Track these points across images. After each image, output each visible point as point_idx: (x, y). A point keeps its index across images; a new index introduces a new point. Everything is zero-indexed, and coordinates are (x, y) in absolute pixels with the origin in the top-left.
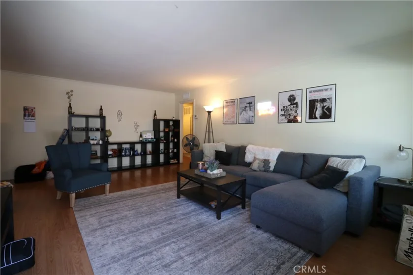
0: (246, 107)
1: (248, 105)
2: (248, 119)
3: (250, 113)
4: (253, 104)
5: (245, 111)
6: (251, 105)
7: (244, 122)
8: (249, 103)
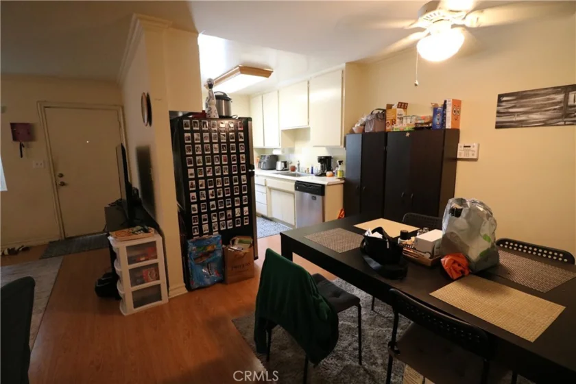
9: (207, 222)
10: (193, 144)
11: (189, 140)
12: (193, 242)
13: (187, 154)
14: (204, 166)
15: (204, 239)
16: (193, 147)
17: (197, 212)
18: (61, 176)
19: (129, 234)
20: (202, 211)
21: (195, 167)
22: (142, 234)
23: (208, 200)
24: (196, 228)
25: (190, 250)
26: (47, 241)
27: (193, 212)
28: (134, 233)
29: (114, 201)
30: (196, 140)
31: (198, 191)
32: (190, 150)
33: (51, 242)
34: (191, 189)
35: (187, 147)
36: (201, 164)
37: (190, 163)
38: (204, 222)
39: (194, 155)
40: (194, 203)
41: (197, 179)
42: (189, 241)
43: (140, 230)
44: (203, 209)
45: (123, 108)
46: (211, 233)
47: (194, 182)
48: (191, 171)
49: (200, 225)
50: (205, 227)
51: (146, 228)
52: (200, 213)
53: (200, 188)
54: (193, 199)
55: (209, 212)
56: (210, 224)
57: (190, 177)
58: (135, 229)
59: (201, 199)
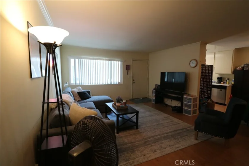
18: (134, 80)
30: (203, 71)
45: (149, 60)
46: (203, 97)
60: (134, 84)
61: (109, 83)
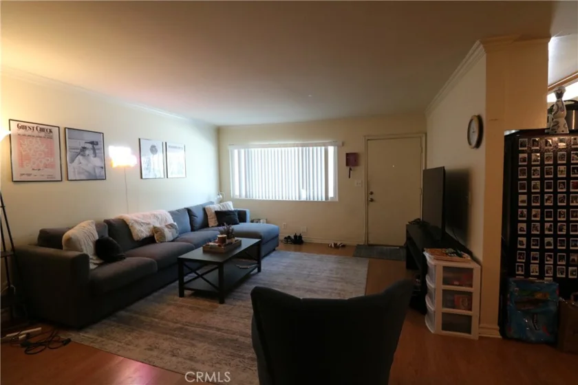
0: (84, 148)
1: (90, 146)
2: (92, 172)
3: (96, 162)
4: (100, 145)
5: (82, 155)
6: (96, 147)
7: (83, 177)
8: (92, 143)
9: (538, 262)
10: (529, 166)
11: (524, 161)
12: (515, 282)
13: (520, 177)
14: (542, 193)
15: (532, 282)
16: (529, 170)
17: (524, 247)
18: (372, 193)
19: (443, 254)
20: (533, 247)
21: (529, 193)
22: (456, 258)
23: (542, 236)
24: (522, 266)
25: (511, 290)
26: (355, 244)
27: (519, 246)
28: (447, 254)
29: (413, 220)
30: (535, 161)
31: (529, 222)
32: (524, 174)
33: (358, 245)
34: (520, 219)
35: (521, 170)
36: (538, 191)
37: (523, 187)
38: (532, 262)
39: (529, 180)
40: (522, 236)
41: (529, 208)
42: (511, 279)
43: (453, 253)
44: (533, 245)
45: (426, 134)
46: (542, 275)
47: (525, 211)
48: (523, 197)
49: (528, 264)
50: (534, 268)
51: (459, 252)
52: (529, 249)
53: (533, 219)
54: (521, 231)
55: (542, 251)
56: (542, 265)
57: (520, 204)
58: (448, 251)
59: (532, 233)
60: (371, 203)
61: (304, 198)
